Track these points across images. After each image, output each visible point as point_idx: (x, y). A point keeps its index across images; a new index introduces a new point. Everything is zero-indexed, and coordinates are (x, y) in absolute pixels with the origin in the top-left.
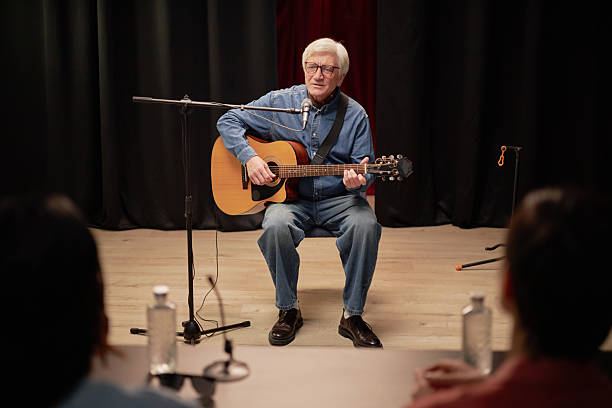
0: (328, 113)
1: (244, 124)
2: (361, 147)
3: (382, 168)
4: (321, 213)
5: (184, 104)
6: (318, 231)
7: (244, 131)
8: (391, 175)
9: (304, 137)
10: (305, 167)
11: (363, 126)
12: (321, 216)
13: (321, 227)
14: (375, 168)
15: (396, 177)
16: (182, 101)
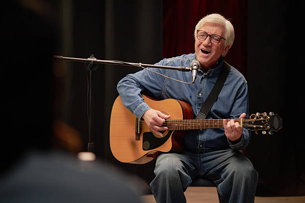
0: (212, 77)
1: (140, 85)
2: (239, 107)
3: (256, 123)
4: (204, 165)
5: (90, 61)
6: (202, 181)
7: (140, 90)
8: (264, 129)
9: (191, 97)
10: (189, 121)
11: (243, 90)
12: (204, 167)
13: (204, 177)
14: (250, 123)
15: (267, 131)
16: (89, 59)
